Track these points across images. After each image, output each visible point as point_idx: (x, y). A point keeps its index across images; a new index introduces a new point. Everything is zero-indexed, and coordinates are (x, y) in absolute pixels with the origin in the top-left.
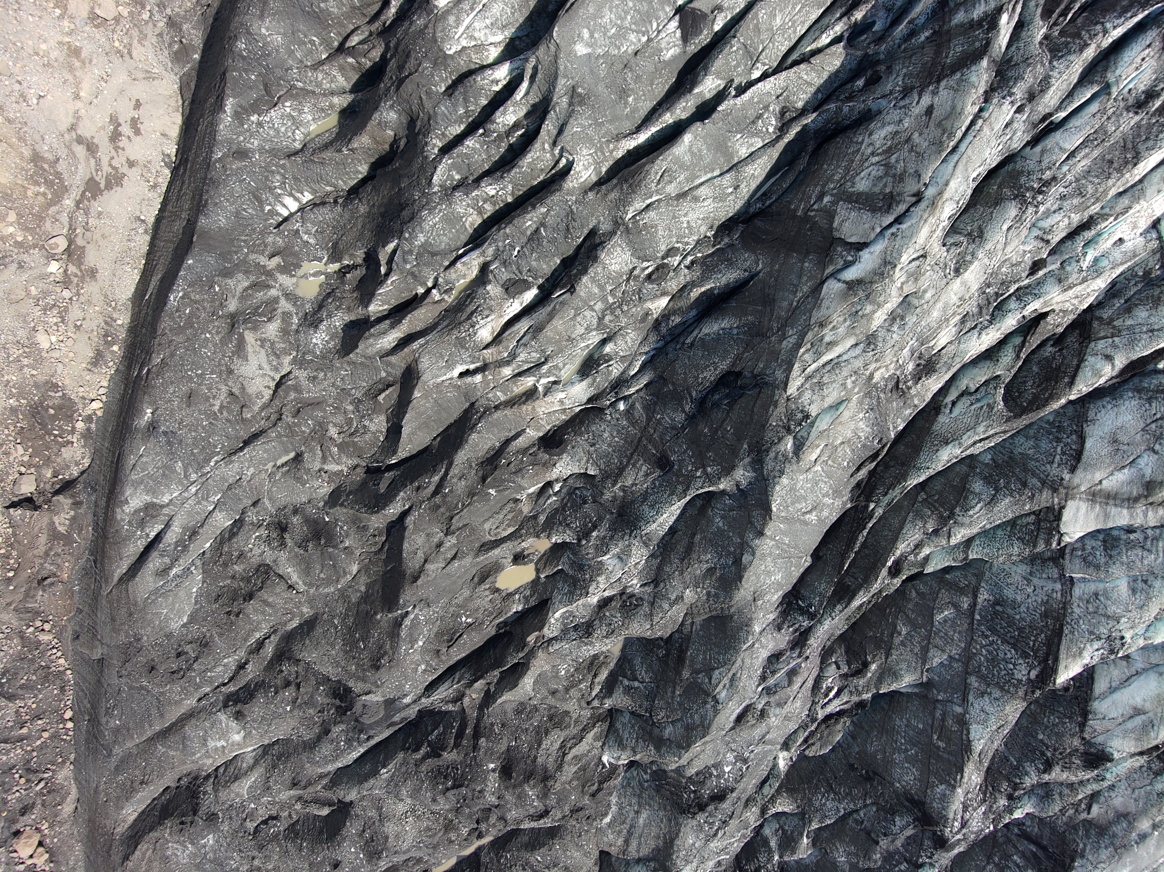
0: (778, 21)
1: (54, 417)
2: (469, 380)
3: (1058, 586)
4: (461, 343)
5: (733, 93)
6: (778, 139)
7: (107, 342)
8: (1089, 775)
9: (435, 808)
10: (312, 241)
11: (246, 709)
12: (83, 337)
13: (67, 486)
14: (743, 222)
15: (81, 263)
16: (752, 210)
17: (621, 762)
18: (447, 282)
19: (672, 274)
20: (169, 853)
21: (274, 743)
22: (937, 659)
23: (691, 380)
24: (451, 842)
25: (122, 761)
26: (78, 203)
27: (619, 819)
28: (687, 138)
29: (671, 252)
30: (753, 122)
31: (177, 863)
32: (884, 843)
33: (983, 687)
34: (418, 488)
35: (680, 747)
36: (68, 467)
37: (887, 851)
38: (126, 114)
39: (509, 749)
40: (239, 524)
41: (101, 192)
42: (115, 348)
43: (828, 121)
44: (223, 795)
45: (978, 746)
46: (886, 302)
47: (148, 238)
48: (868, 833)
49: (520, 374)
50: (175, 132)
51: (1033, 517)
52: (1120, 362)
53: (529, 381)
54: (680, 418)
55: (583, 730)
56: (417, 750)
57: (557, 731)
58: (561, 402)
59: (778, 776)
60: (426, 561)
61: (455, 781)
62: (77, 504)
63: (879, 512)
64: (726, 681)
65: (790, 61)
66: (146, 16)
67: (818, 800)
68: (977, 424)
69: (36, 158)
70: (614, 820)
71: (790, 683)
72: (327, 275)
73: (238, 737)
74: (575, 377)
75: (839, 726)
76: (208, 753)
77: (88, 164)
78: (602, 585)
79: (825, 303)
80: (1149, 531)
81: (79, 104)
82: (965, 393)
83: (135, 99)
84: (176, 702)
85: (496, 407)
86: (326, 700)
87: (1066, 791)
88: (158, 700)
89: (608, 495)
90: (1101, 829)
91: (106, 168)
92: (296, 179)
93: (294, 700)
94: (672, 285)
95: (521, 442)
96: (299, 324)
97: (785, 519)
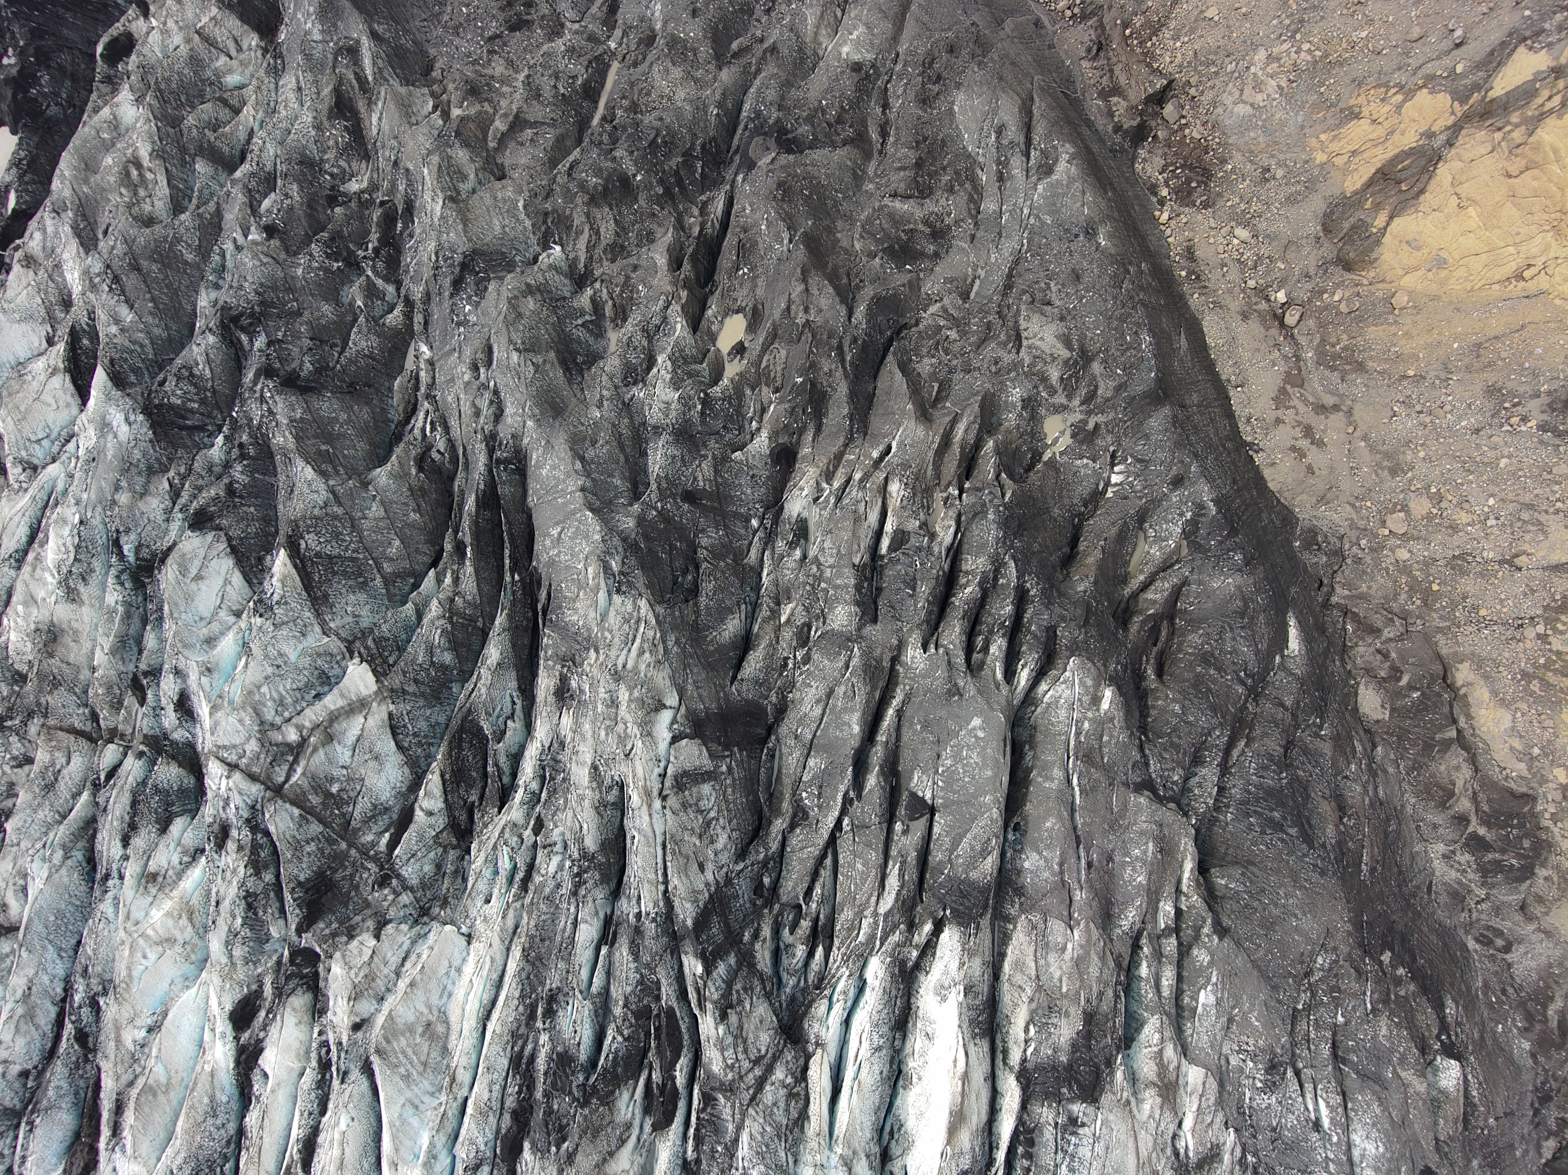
0: (859, 865)
1: (1189, 181)
2: (881, 448)
3: (332, 624)
4: (905, 466)
5: (852, 793)
6: (794, 794)
7: (1194, 272)
8: (195, 506)
9: (655, 114)
10: (1079, 462)
11: (856, 77)
12: (1214, 261)
13: (1139, 135)
14: (773, 724)
15: (1260, 315)
16: (773, 737)
17: (544, 255)
18: (952, 505)
19: (794, 643)
21: (815, 66)
22: (375, 510)
23: (719, 574)
24: (624, 97)
26: (1298, 358)
27: (512, 213)
28: (857, 730)
29: (807, 659)
30: (821, 787)
32: (306, 343)
33: (329, 510)
34: (855, 340)
35: (516, 297)
36: (1150, 152)
37: (299, 338)
38: (1314, 456)
39: (636, 200)
40: (975, 211)
41: (1285, 381)
42: (1183, 273)
43: (767, 834)
45: (300, 463)
46: (628, 706)
47: (1224, 377)
48: (322, 342)
49: (848, 481)
50: (1267, 473)
51: (391, 660)
52: (419, 815)
53: (836, 484)
54: (704, 541)
55: (591, 257)
56: (703, 148)
57: (610, 242)
58: (802, 489)
59: (420, 337)
60: (807, 290)
61: (658, 146)
62: (1118, 129)
63: (508, 578)
64: (522, 369)
65: (830, 855)
66: (1363, 542)
67: (374, 341)
68: (488, 694)
69: (1360, 367)
70: (516, 207)
71: (474, 405)
73: (845, 49)
74: (805, 514)
75: (401, 409)
76: (858, 18)
77: (1313, 394)
78: (663, 372)
79: (668, 682)
80: (304, 704)
81: (1358, 433)
82: (512, 716)
83: (1317, 472)
84: (914, 39)
85: (846, 445)
86: (800, 131)
87: (200, 482)
88: (928, 29)
89: (712, 444)
90: (153, 471)
91: (1296, 402)
92: (1126, 498)
93: (824, 112)
94: (787, 634)
95: (809, 436)
96: (1038, 393)
97: (573, 513)
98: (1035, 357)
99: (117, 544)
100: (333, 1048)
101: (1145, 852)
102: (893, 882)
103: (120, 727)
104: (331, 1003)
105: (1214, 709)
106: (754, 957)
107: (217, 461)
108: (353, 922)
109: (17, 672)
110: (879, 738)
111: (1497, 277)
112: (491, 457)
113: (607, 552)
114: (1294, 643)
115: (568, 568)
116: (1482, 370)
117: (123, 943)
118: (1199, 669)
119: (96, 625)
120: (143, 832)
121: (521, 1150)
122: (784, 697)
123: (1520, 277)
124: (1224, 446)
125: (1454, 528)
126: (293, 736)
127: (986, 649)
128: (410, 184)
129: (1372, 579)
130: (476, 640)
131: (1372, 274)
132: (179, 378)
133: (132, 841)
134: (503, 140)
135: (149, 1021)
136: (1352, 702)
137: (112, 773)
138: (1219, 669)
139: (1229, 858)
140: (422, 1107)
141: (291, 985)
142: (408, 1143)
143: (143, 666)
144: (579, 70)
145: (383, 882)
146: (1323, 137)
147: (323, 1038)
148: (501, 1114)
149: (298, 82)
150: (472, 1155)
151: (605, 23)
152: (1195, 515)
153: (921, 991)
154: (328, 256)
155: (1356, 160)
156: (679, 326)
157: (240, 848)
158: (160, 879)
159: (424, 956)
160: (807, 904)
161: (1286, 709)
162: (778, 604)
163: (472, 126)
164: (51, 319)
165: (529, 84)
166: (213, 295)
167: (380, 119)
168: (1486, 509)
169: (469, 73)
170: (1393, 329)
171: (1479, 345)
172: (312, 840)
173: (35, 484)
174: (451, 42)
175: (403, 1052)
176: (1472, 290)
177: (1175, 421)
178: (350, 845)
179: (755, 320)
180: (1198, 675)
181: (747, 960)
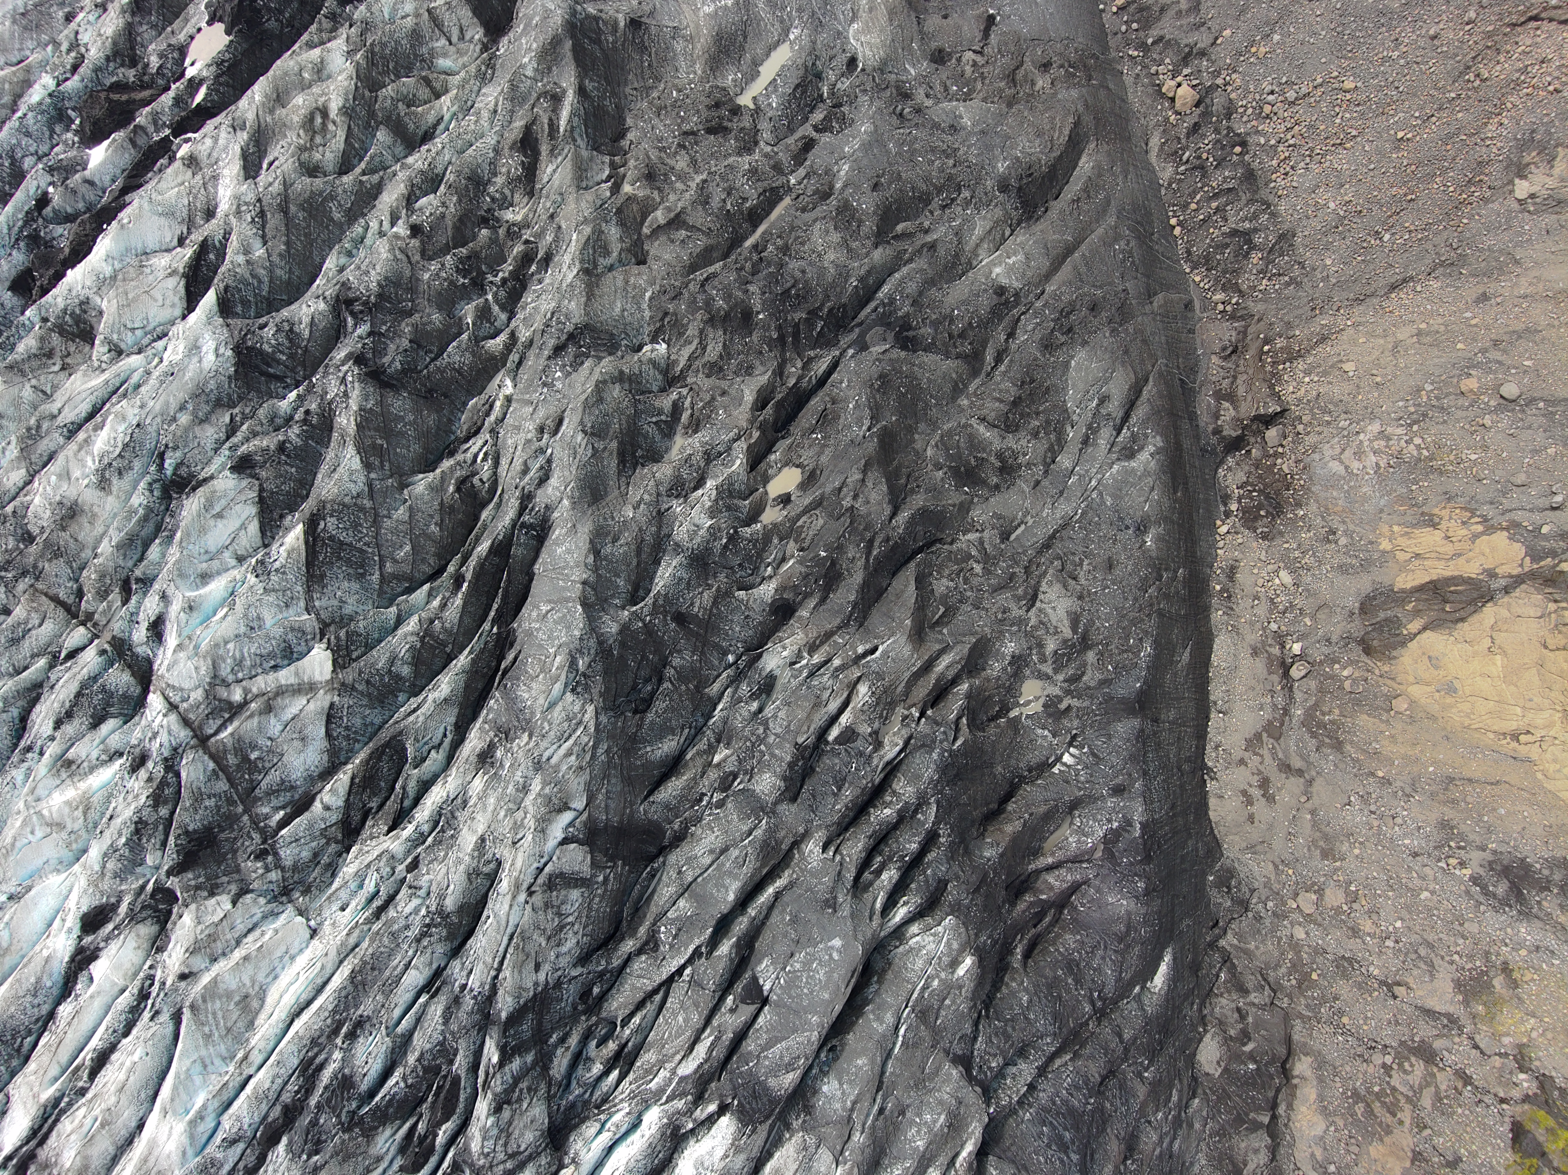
0: (680, 1019)
1: (1260, 507)
2: (868, 646)
3: (317, 603)
4: (880, 676)
5: (703, 949)
6: (654, 924)
7: (1227, 591)
8: (243, 449)
9: (801, 264)
10: (1040, 731)
11: (996, 298)
12: (1249, 589)
13: (1235, 445)
14: (665, 848)
15: (1269, 658)
16: (661, 859)
17: (650, 347)
18: (908, 725)
19: (716, 785)
20: (1037, 142)
21: (963, 274)
22: (401, 513)
23: (676, 697)
24: (780, 236)
25: (1105, 211)
26: (1286, 712)
27: (637, 300)
28: (731, 897)
29: (721, 804)
30: (680, 929)
31: (1028, 134)
32: (405, 342)
33: (359, 501)
34: (888, 539)
35: (605, 382)
36: (1238, 464)
37: (400, 336)
38: (1260, 807)
39: (750, 334)
40: (1050, 459)
41: (1265, 729)
42: (1218, 588)
43: (615, 949)
44: (998, 213)
45: (351, 451)
46: (535, 798)
47: (1212, 698)
48: (419, 346)
49: (826, 662)
50: (1212, 801)
51: (354, 655)
52: (317, 806)
53: (817, 659)
54: (676, 661)
55: (690, 366)
56: (831, 310)
57: (712, 359)
58: (785, 648)
59: (509, 372)
60: (863, 480)
61: (789, 295)
62: (1217, 431)
63: (486, 626)
64: (581, 451)
65: (661, 993)
66: (1270, 904)
67: (468, 358)
68: (425, 723)
69: (1338, 746)
70: (642, 296)
71: (526, 461)
72: (1018, 704)
73: (997, 270)
74: (777, 672)
75: (465, 427)
76: (1022, 245)
77: (1286, 752)
78: (705, 498)
79: (582, 787)
80: (260, 670)
81: (1309, 805)
82: (438, 747)
83: (1256, 823)
84: (1064, 284)
85: (839, 628)
86: (922, 331)
87: (258, 428)
88: (1081, 281)
89: (722, 577)
90: (219, 404)
91: (1265, 752)
92: (1067, 782)
93: (952, 321)
94: (713, 775)
95: (812, 603)
96: (1030, 655)
97: (567, 600)
98: (1041, 622)
99: (162, 456)
100: (157, 985)
101: (935, 1122)
102: (701, 1050)
103: (96, 616)
104: (171, 946)
105: (1056, 1016)
106: (551, 1061)
107: (282, 413)
108: (219, 881)
109: (29, 533)
110: (749, 910)
111: (1496, 728)
112: (520, 514)
113: (580, 651)
114: (1159, 980)
115: (541, 646)
116: (1445, 803)
117: (19, 812)
118: (1060, 972)
119: (115, 515)
120: (76, 722)
121: (278, 1142)
122: (687, 828)
123: (1515, 737)
124: (1179, 769)
125: (1355, 932)
126: (237, 696)
127: (878, 873)
128: (556, 240)
129: (1263, 942)
130: (438, 662)
131: (1386, 668)
132: (279, 330)
133: (63, 727)
134: (657, 230)
135: (13, 890)
136: (1192, 1049)
137: (72, 654)
138: (1077, 981)
139: (1009, 1154)
140: (210, 1068)
141: (144, 914)
142: (184, 1096)
143: (138, 573)
144: (751, 193)
145: (260, 855)
146: (1396, 528)
147: (152, 972)
148: (274, 1104)
149: (496, 105)
150: (234, 1130)
151: (794, 158)
152: (1120, 827)
153: (686, 1152)
154: (458, 271)
155: (1417, 562)
156: (738, 462)
157: (150, 780)
158: (74, 767)
159: (267, 937)
160: (622, 1027)
161: (1122, 1042)
162: (719, 741)
163: (635, 207)
164: (190, 224)
165: (702, 188)
166: (343, 260)
167: (554, 171)
168: (1391, 929)
169: (654, 155)
170: (1383, 726)
171: (1451, 779)
172: (215, 796)
173: (114, 369)
174: (651, 119)
175: (214, 1014)
176: (1468, 727)
177: (1141, 736)
178: (245, 811)
179: (810, 480)
180: (1056, 978)
181: (544, 1061)
